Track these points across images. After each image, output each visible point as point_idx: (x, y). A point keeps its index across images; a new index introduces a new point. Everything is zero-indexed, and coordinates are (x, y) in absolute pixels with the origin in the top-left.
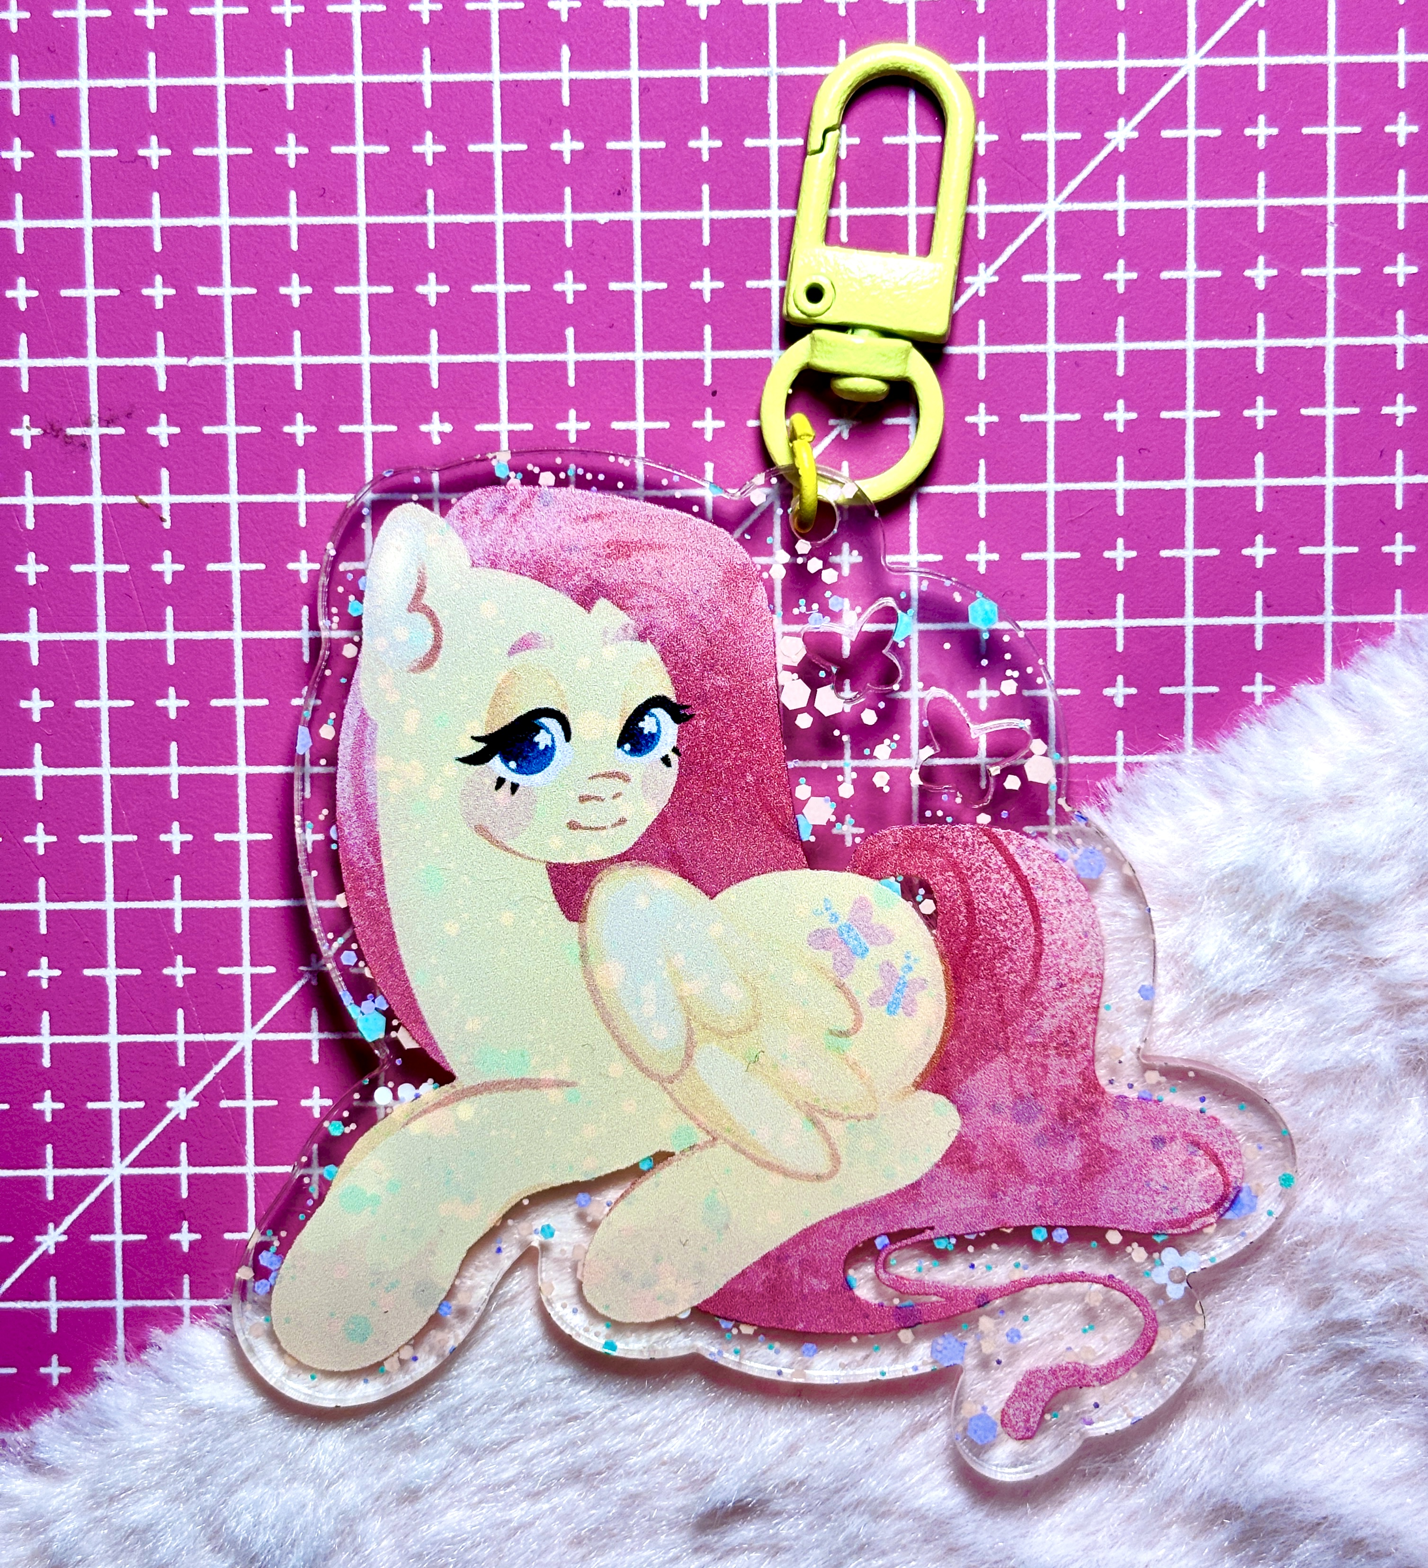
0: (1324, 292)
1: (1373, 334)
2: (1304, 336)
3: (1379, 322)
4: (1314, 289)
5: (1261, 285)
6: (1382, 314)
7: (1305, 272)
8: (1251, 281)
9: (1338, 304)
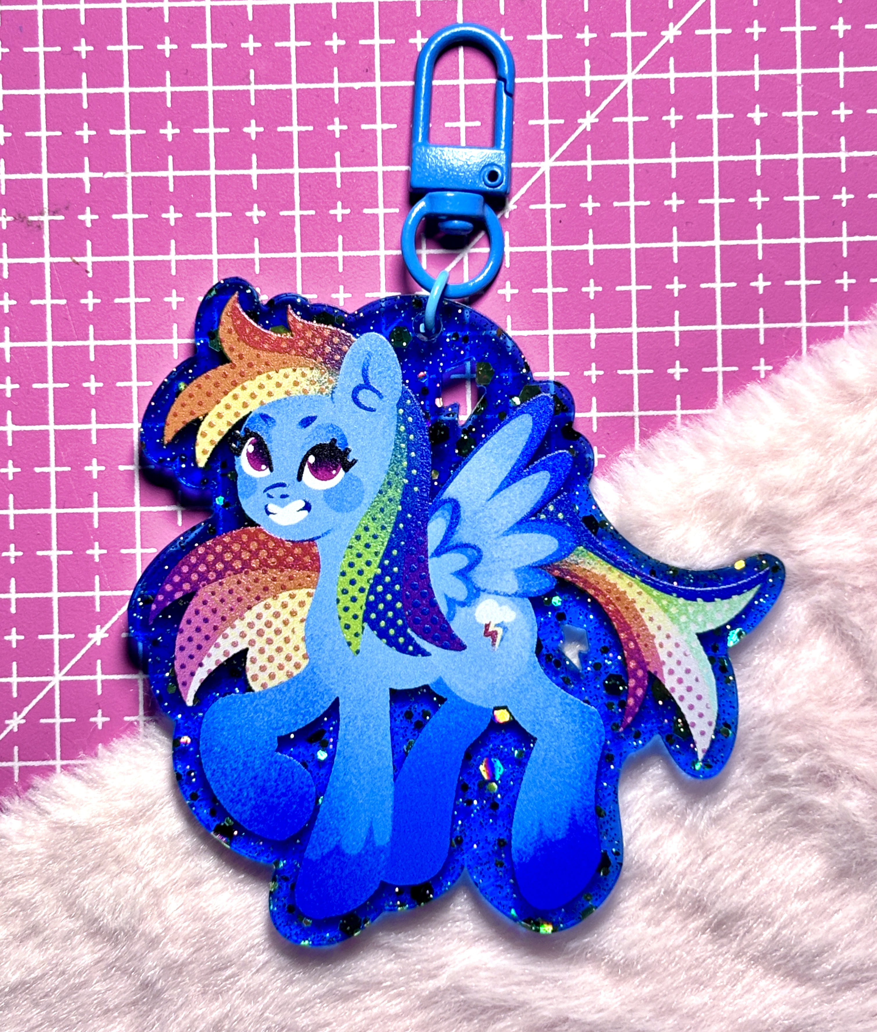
0: (796, 126)
1: (826, 151)
2: (785, 153)
3: (830, 144)
4: (789, 125)
5: (758, 122)
6: (831, 138)
7: (785, 114)
8: (752, 120)
9: (804, 133)
